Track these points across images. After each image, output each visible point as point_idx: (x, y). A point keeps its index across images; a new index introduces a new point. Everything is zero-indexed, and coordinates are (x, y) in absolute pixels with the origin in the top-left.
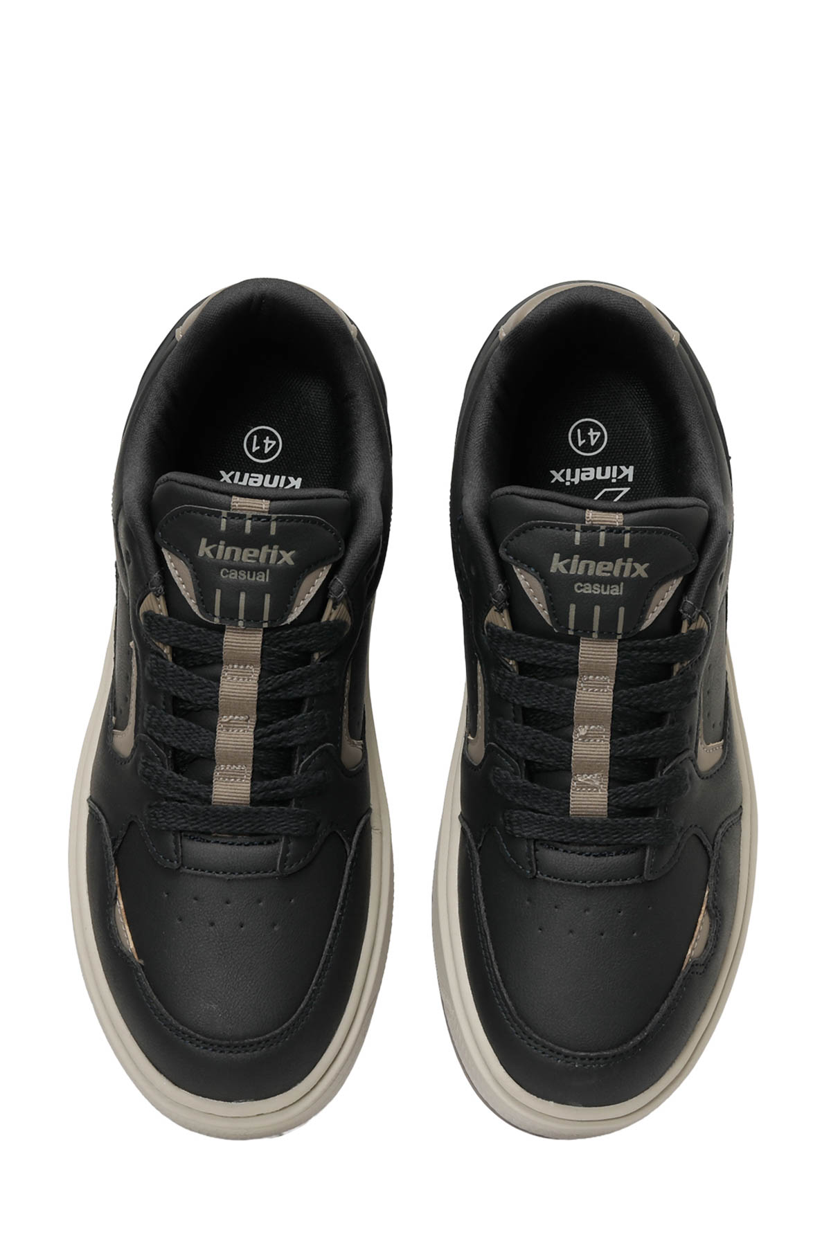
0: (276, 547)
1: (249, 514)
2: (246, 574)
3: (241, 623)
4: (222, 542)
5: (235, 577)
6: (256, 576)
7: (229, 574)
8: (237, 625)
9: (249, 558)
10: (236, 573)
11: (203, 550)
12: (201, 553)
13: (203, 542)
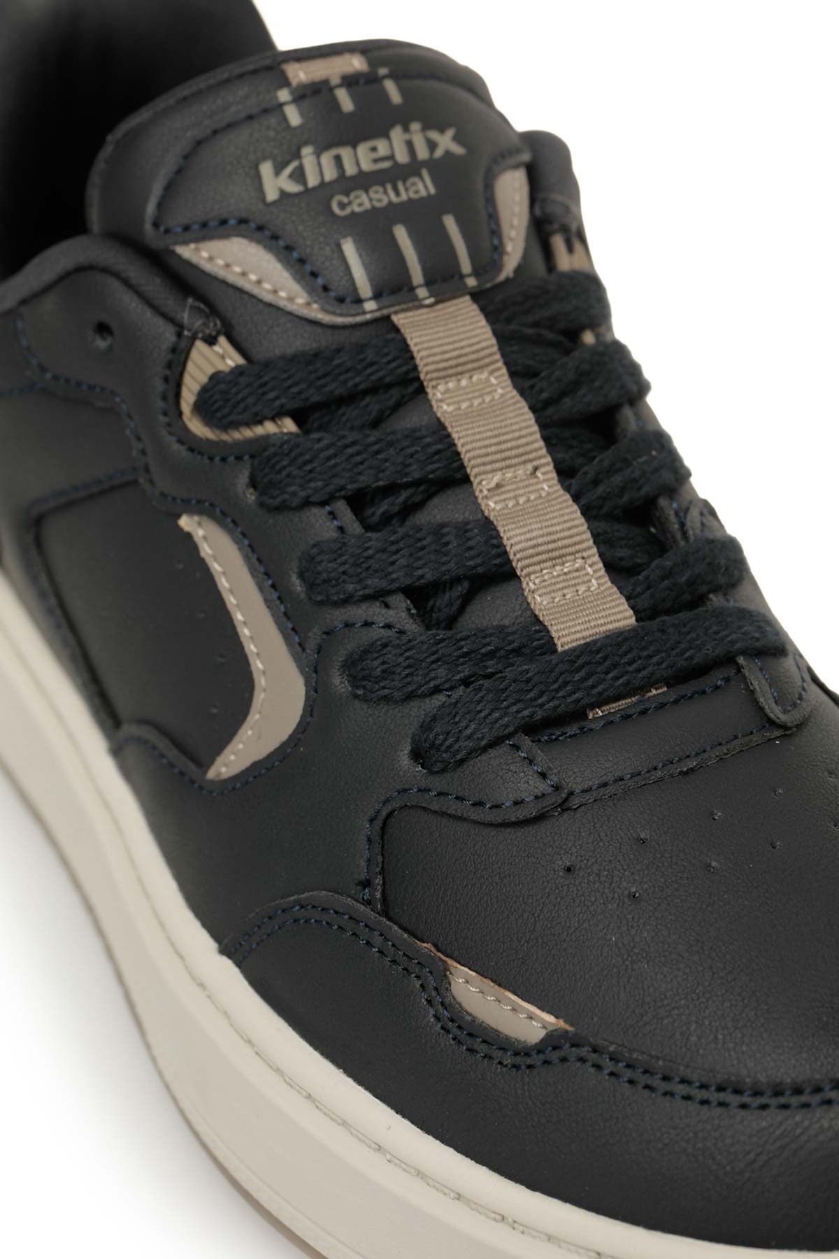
0: (415, 126)
1: (335, 81)
2: (386, 192)
3: (422, 292)
4: (307, 151)
5: (367, 206)
6: (407, 190)
7: (350, 203)
8: (416, 298)
9: (376, 161)
10: (364, 198)
11: (275, 183)
12: (272, 195)
13: (266, 169)
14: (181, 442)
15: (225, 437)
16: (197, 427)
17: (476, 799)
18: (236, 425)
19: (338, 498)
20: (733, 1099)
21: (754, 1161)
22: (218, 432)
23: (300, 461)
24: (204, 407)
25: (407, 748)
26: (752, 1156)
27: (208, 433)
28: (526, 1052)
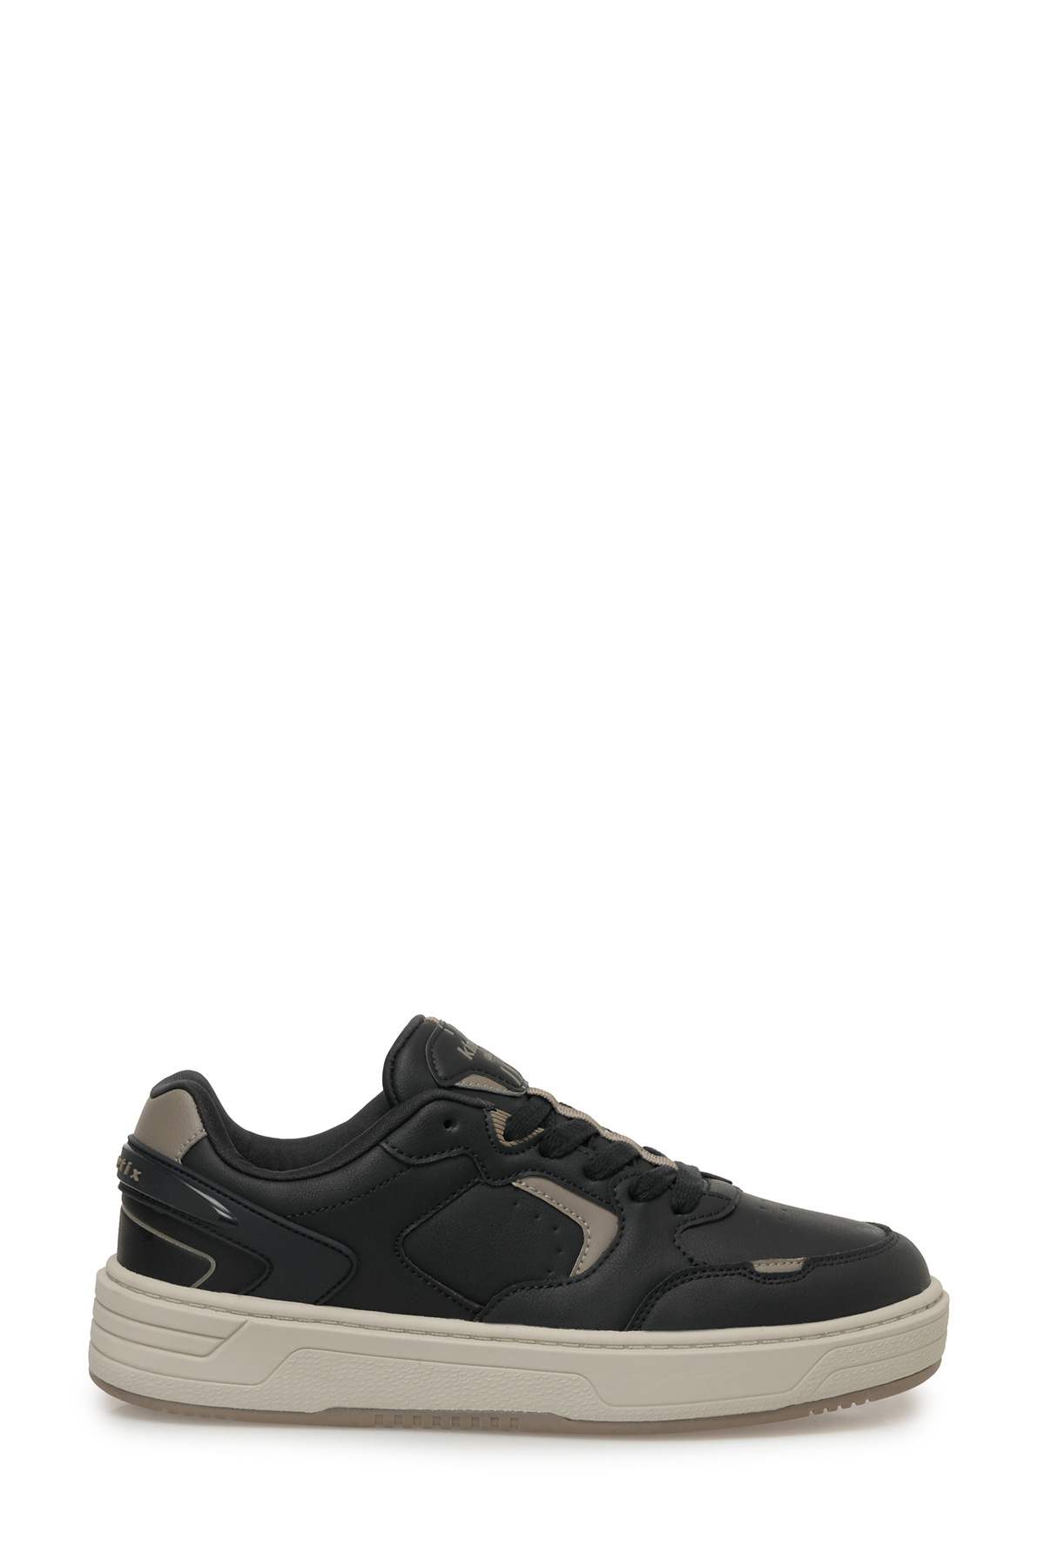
14: (502, 1152)
15: (521, 1142)
16: (507, 1144)
18: (524, 1135)
22: (518, 1140)
24: (506, 1136)
27: (513, 1143)
28: (799, 1273)
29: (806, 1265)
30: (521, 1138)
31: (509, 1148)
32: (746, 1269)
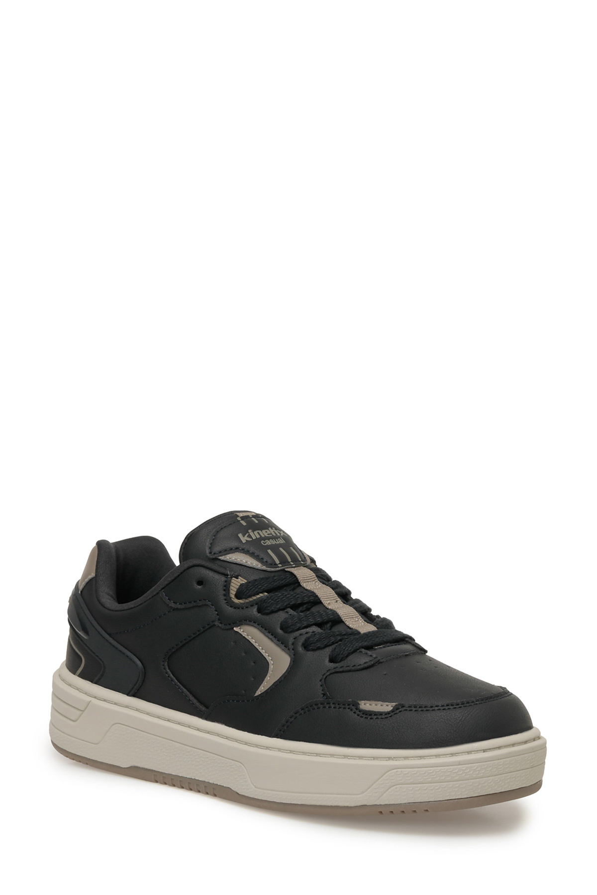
0: (274, 529)
3: (292, 564)
4: (250, 531)
5: (270, 544)
10: (269, 542)
11: (244, 539)
12: (244, 541)
13: (240, 535)
14: (231, 607)
15: (247, 601)
16: (236, 601)
17: (353, 665)
18: (250, 596)
19: (288, 608)
20: (451, 707)
21: (461, 719)
22: (244, 600)
23: (275, 599)
24: (237, 596)
25: (328, 659)
26: (461, 718)
27: (241, 601)
28: (388, 713)
29: (396, 709)
30: (246, 598)
31: (236, 604)
32: (356, 705)
